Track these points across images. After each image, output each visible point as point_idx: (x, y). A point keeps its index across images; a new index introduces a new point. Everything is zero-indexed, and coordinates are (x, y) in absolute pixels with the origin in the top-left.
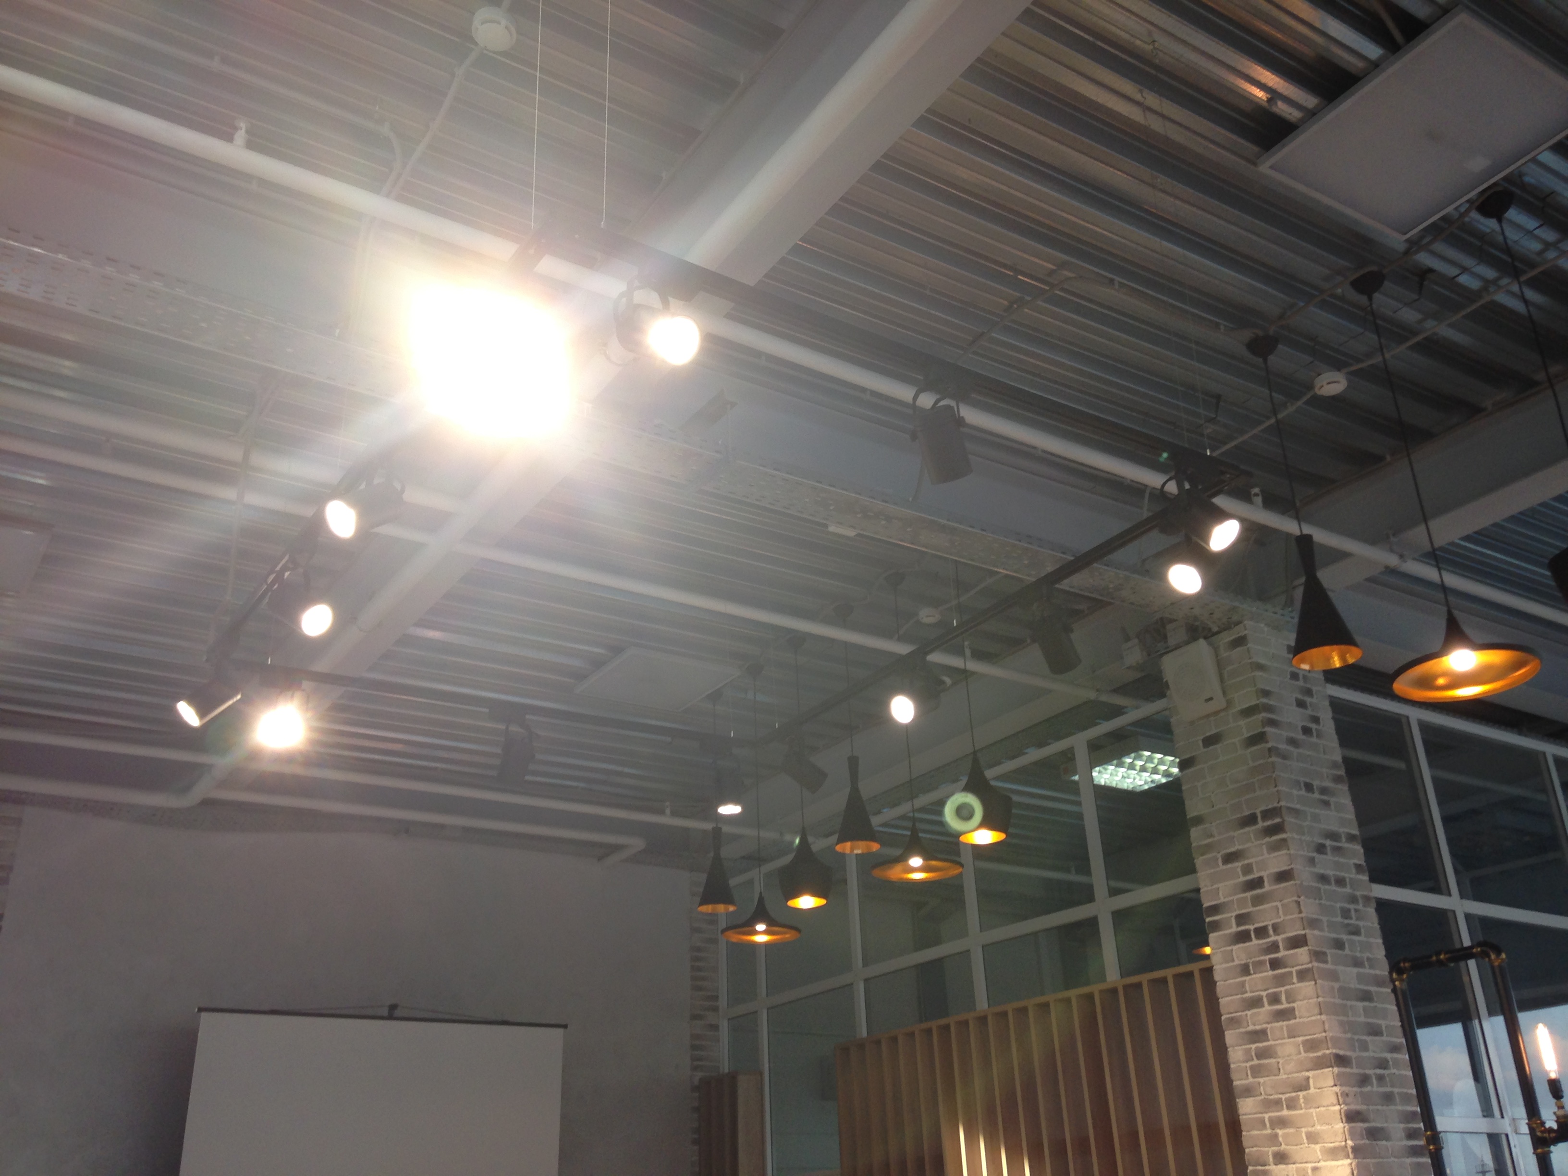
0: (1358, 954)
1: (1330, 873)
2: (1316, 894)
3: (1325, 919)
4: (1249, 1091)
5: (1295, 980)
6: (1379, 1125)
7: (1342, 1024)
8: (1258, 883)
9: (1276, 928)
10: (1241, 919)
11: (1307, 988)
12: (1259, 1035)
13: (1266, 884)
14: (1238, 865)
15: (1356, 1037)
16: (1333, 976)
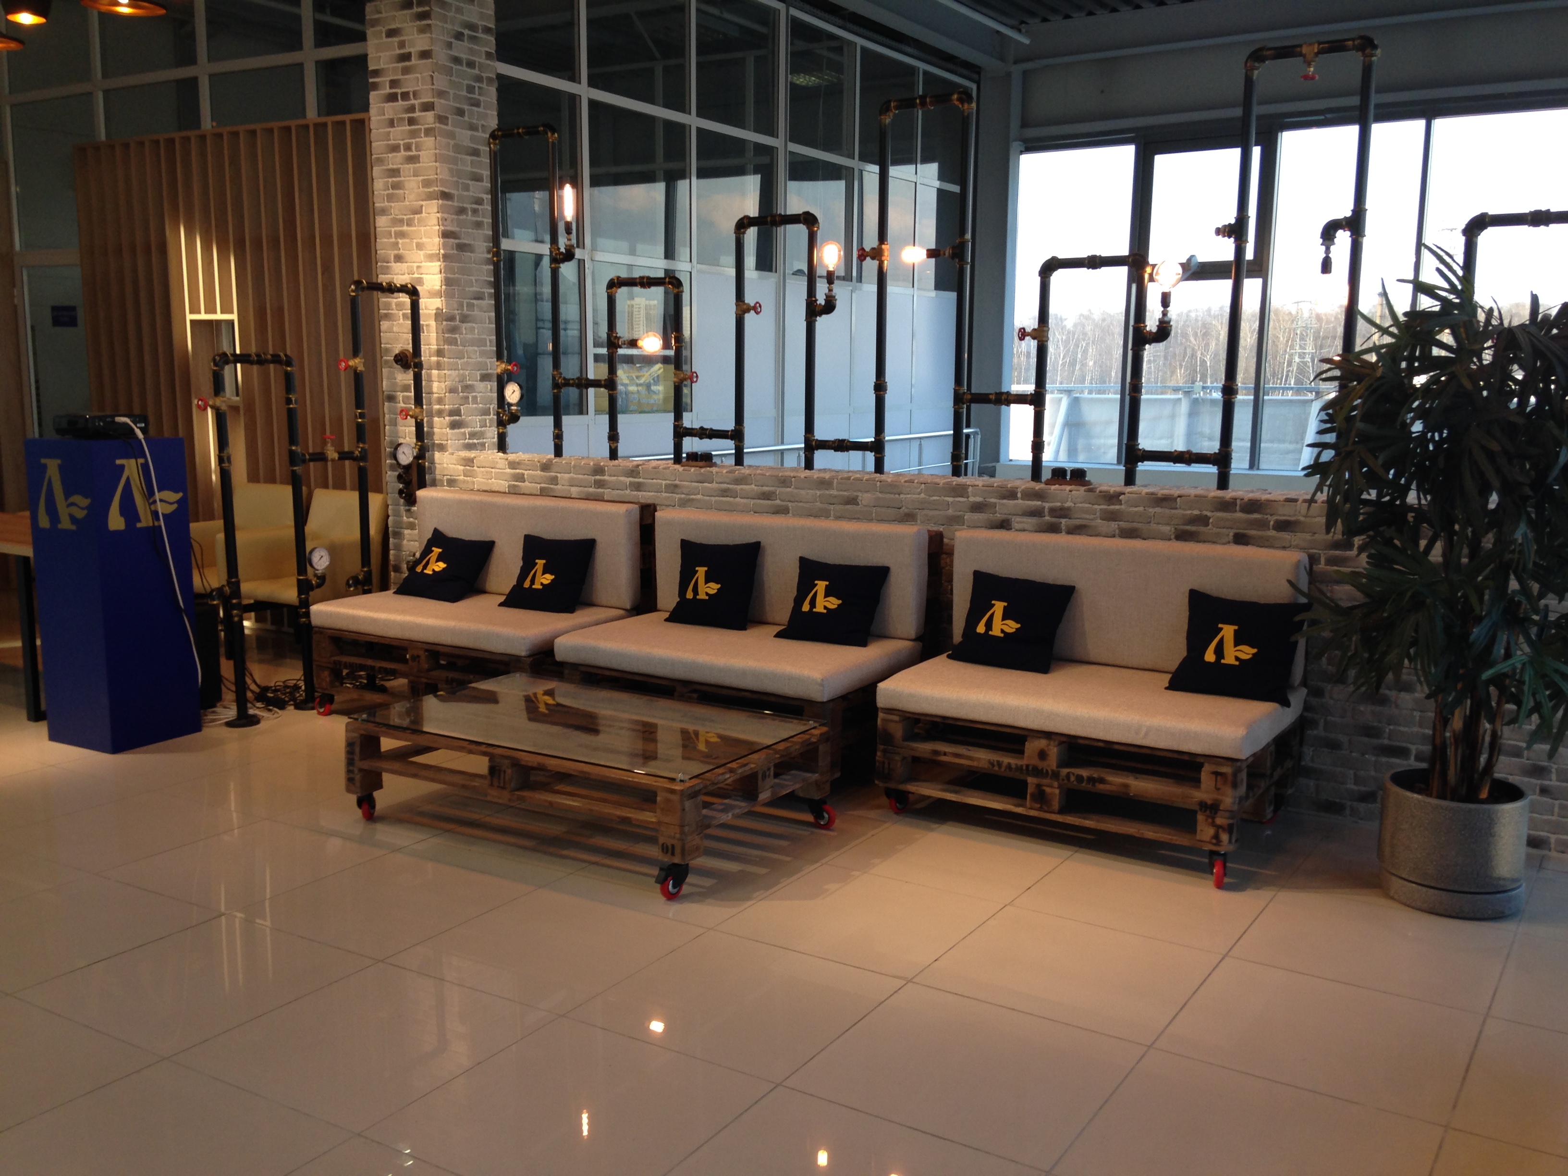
0: (475, 121)
1: (463, 56)
2: (449, 72)
3: (452, 92)
4: (384, 212)
5: (423, 135)
6: (466, 242)
7: (451, 171)
8: (406, 57)
9: (415, 94)
10: (394, 83)
11: (429, 142)
12: (395, 172)
13: (413, 58)
14: (396, 40)
15: (460, 181)
16: (451, 135)
